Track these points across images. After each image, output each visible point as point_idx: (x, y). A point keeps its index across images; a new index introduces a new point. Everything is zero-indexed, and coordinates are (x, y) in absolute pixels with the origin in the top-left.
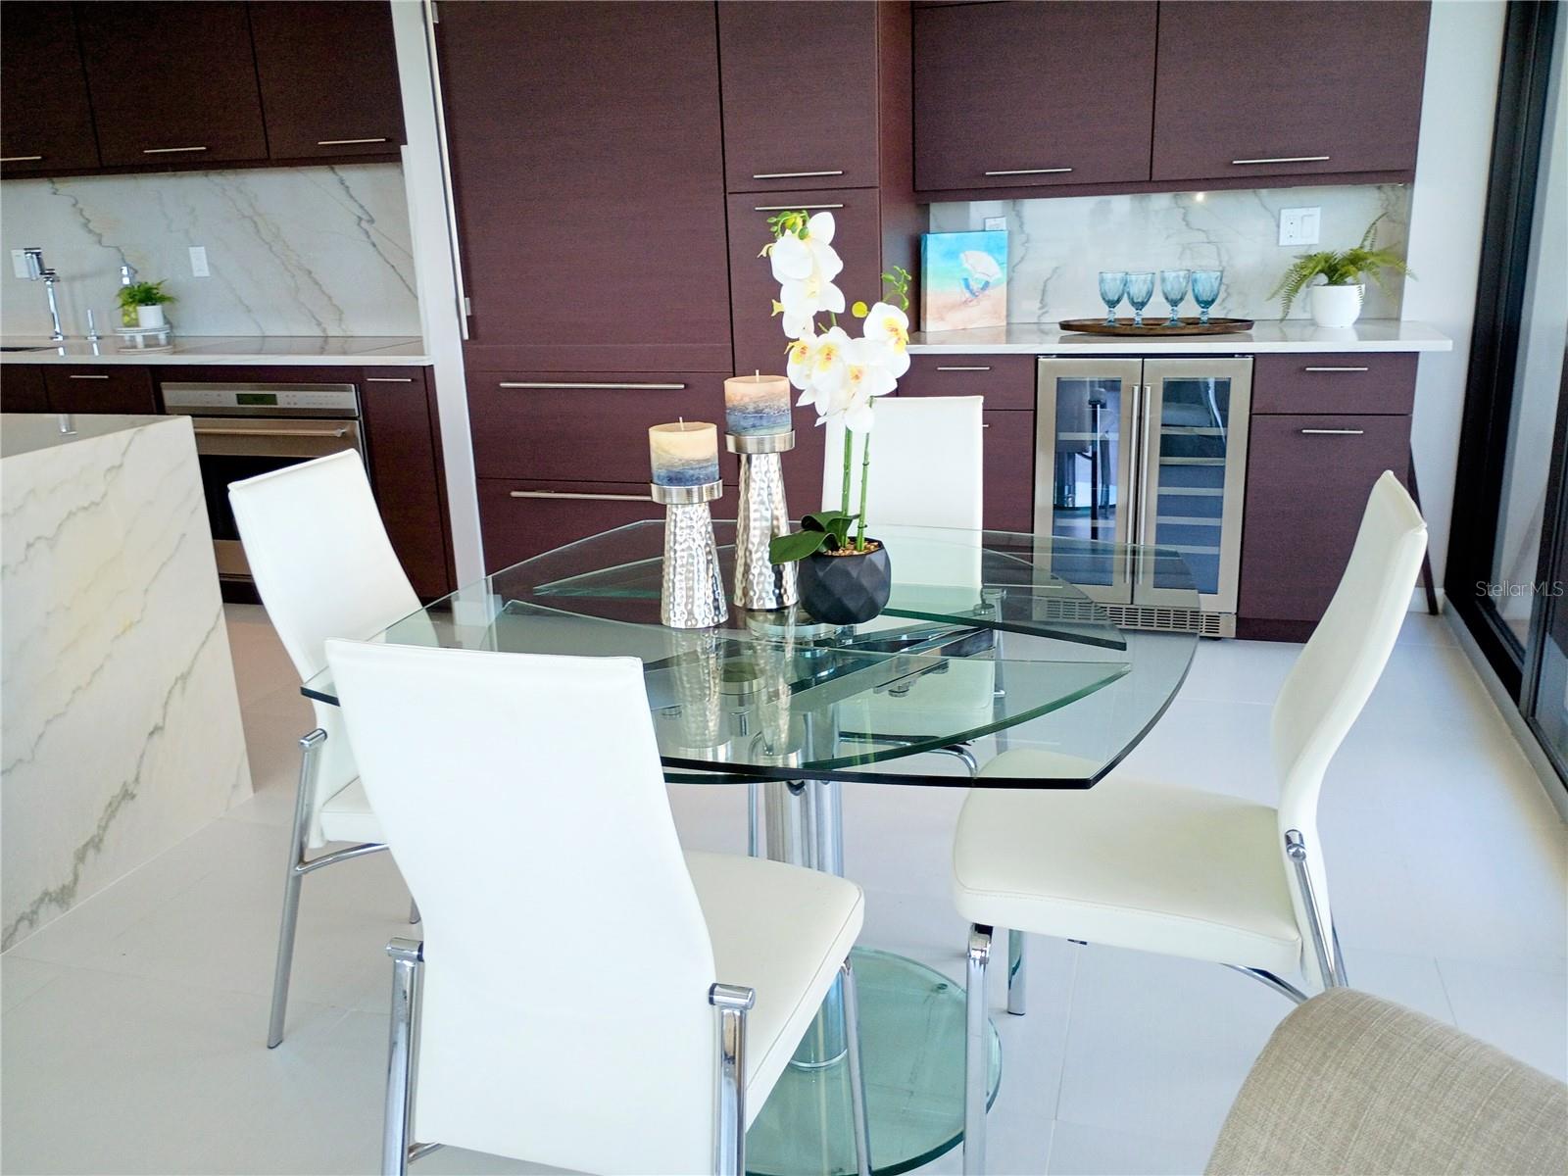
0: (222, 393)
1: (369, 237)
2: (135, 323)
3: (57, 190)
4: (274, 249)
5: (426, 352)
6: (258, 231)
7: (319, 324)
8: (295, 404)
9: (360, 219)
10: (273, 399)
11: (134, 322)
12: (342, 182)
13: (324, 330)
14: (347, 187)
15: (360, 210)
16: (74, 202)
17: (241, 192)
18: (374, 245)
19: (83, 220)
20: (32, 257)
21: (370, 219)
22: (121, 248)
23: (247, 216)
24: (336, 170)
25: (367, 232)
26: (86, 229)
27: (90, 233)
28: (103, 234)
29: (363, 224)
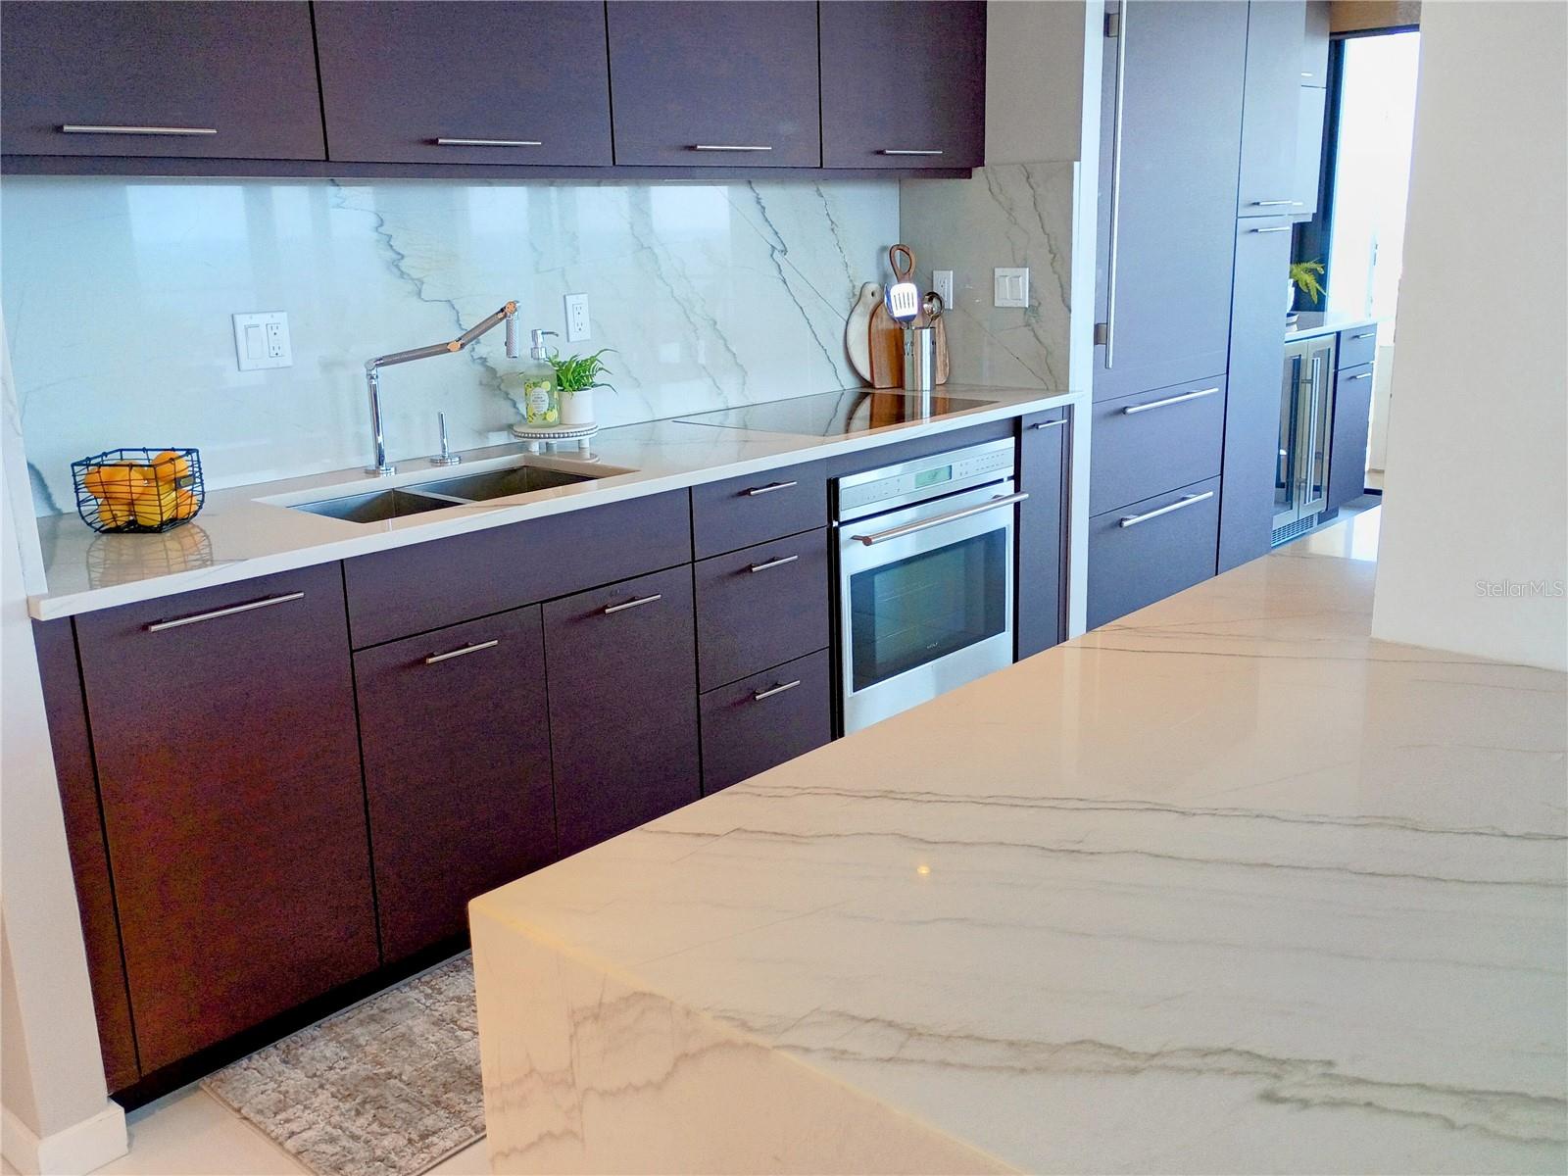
1: (780, 270)
4: (676, 293)
6: (658, 268)
7: (721, 393)
9: (774, 248)
12: (758, 201)
13: (726, 401)
14: (764, 208)
15: (775, 238)
16: (376, 223)
18: (785, 282)
19: (392, 257)
21: (783, 249)
22: (454, 302)
23: (646, 246)
24: (753, 185)
25: (779, 266)
26: (395, 270)
27: (403, 278)
28: (425, 280)
29: (776, 254)
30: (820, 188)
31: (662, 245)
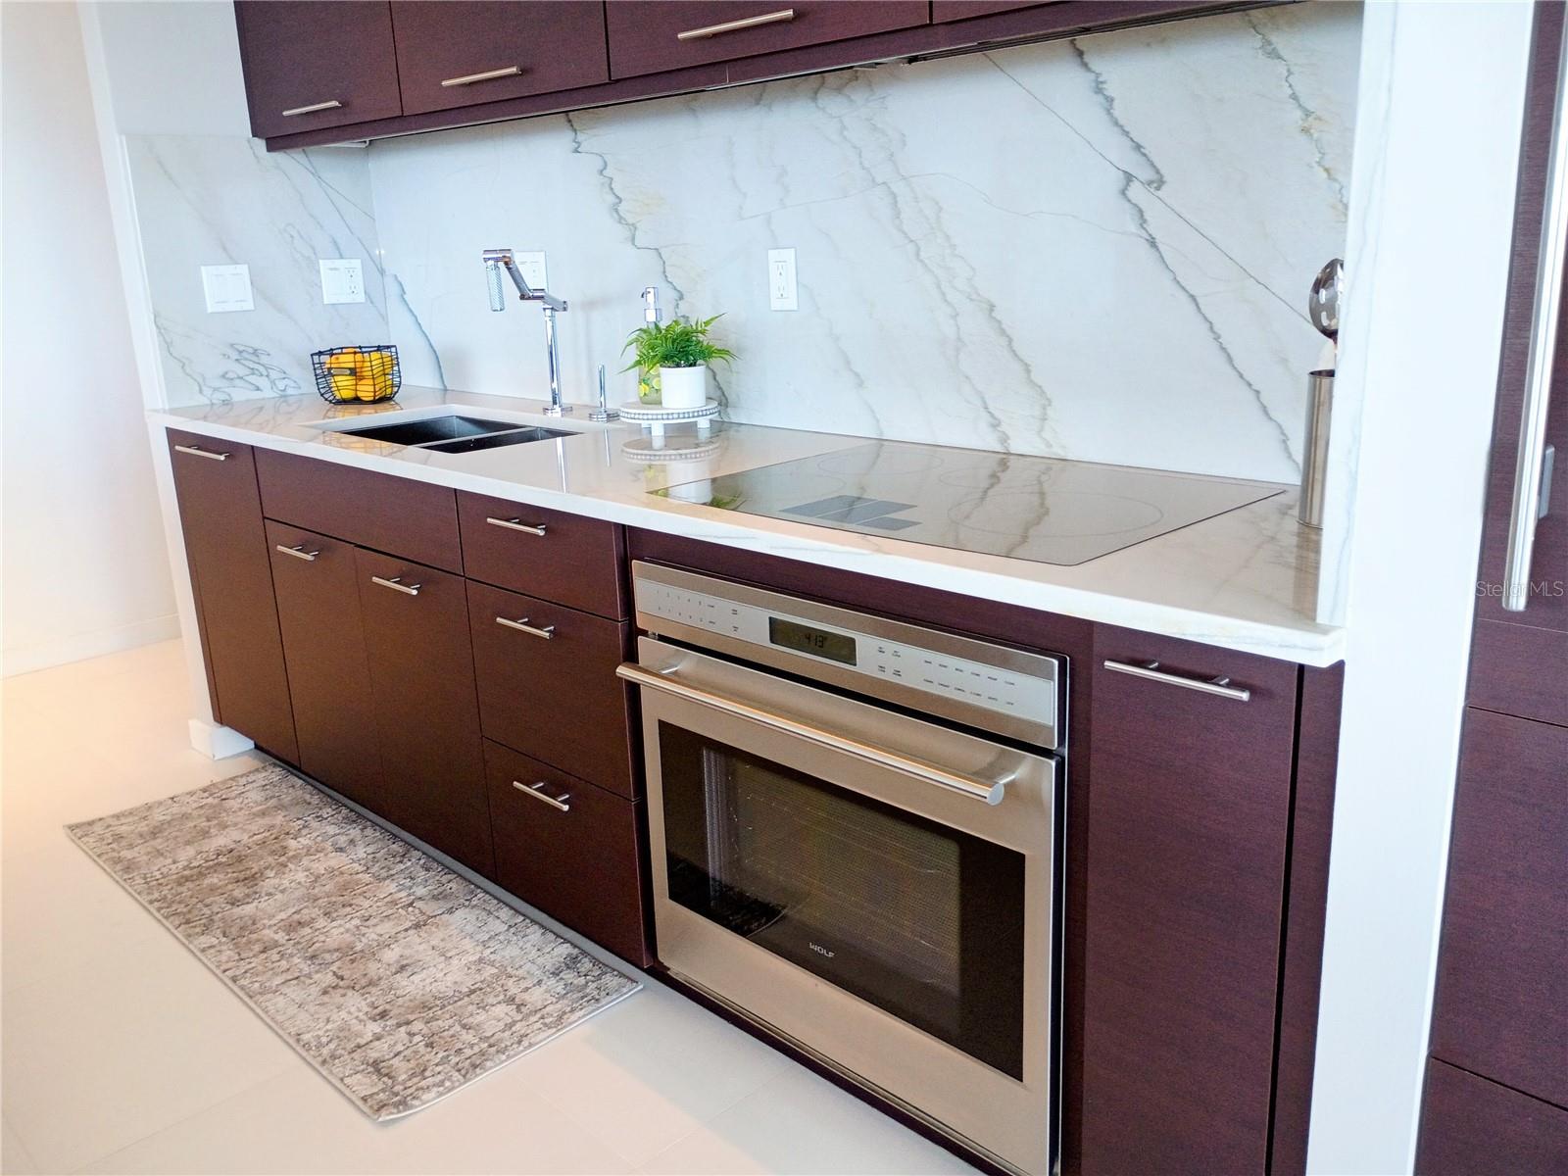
0: (743, 608)
1: (1143, 221)
2: (653, 400)
3: (579, 144)
4: (923, 255)
5: (1322, 617)
6: (897, 215)
7: (995, 424)
8: (897, 673)
9: (1129, 178)
10: (845, 650)
11: (654, 395)
12: (1098, 88)
13: (1004, 439)
14: (1110, 100)
15: (1135, 156)
16: (599, 164)
17: (875, 128)
18: (1153, 243)
19: (611, 199)
20: (497, 267)
21: (1154, 177)
22: (662, 251)
23: (879, 180)
24: (1086, 58)
25: (1141, 212)
26: (615, 215)
27: (620, 222)
28: (638, 225)
29: (1136, 191)
30: (1274, 38)
31: (904, 178)
